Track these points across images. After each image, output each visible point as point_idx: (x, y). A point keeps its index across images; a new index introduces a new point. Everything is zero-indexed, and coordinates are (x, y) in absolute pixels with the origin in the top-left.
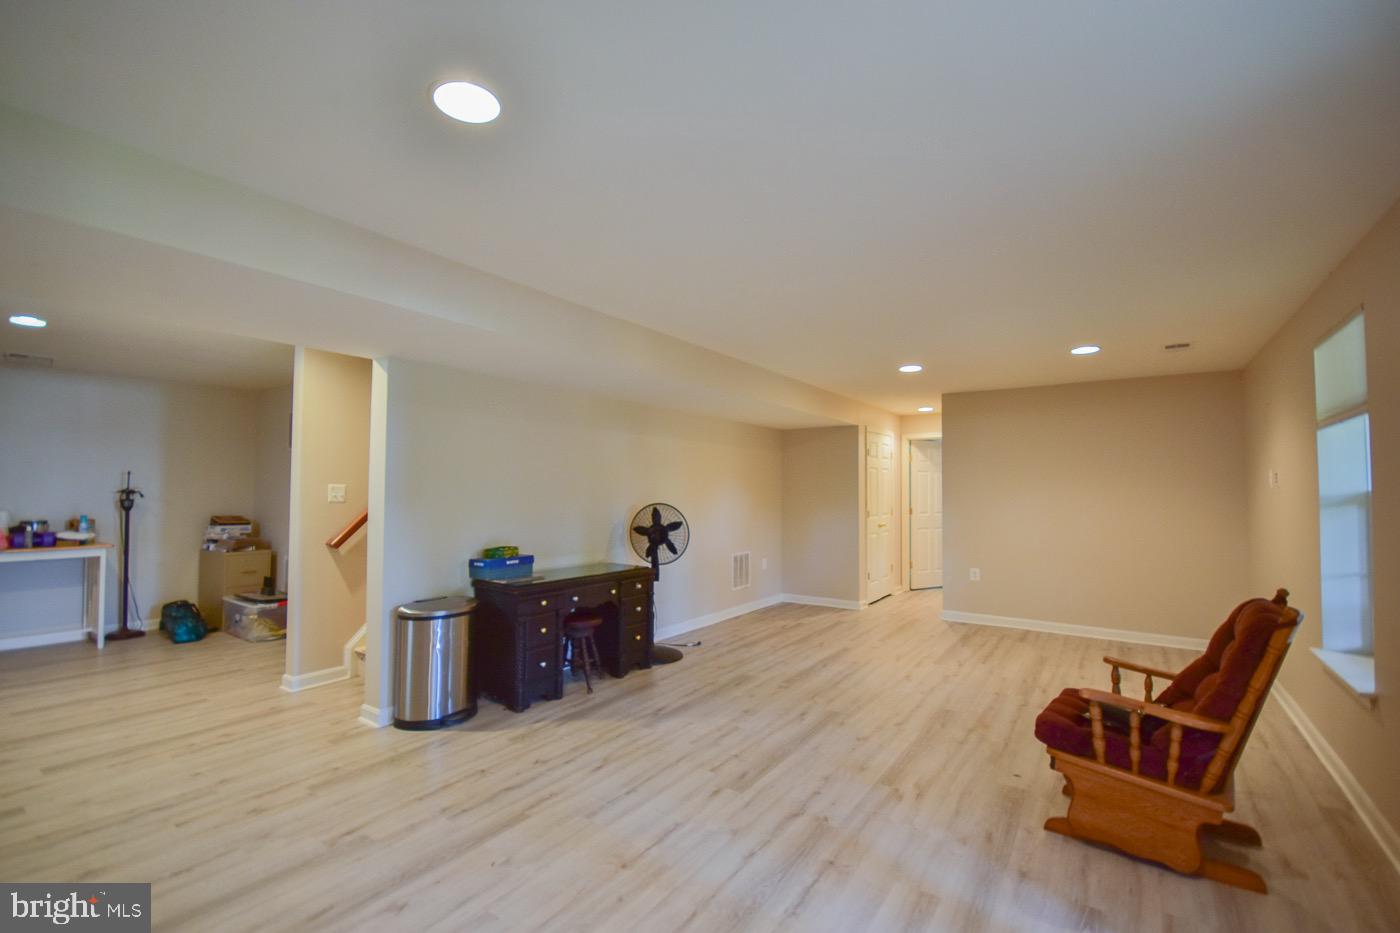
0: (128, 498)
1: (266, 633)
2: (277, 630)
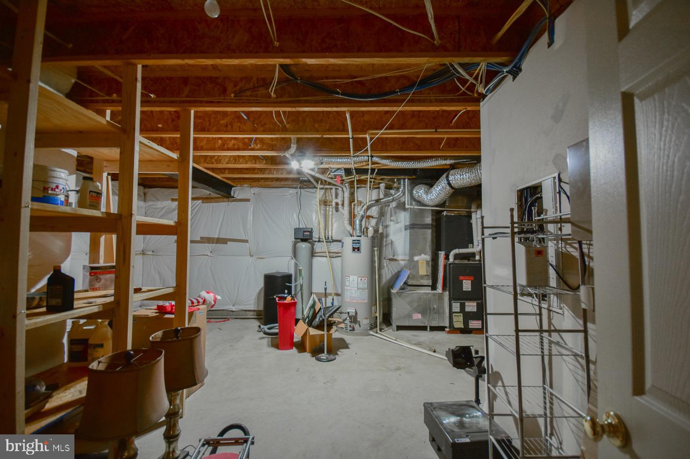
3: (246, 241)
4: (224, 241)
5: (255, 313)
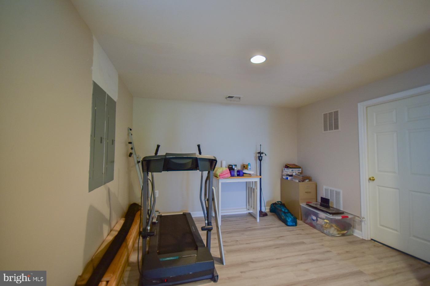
0: (260, 156)
1: (335, 233)
2: (340, 231)
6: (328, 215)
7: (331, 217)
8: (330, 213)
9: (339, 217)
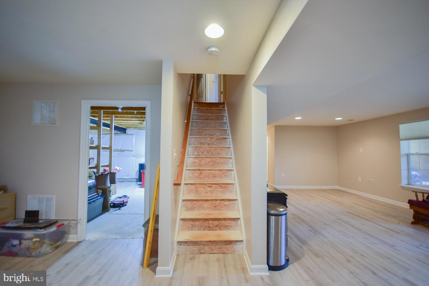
1: (48, 249)
2: (54, 245)
3: (132, 151)
4: (123, 151)
5: (136, 179)
6: (39, 231)
7: (43, 232)
8: (41, 228)
9: (54, 229)
